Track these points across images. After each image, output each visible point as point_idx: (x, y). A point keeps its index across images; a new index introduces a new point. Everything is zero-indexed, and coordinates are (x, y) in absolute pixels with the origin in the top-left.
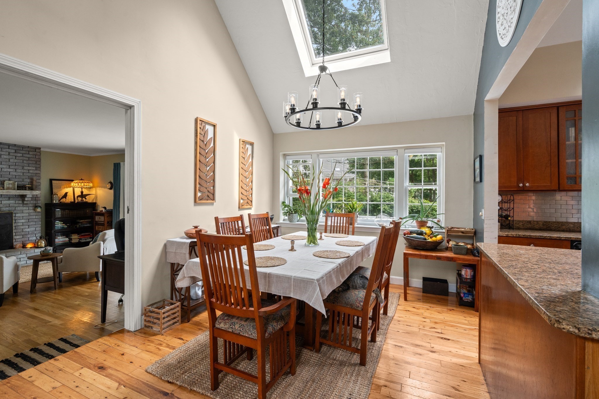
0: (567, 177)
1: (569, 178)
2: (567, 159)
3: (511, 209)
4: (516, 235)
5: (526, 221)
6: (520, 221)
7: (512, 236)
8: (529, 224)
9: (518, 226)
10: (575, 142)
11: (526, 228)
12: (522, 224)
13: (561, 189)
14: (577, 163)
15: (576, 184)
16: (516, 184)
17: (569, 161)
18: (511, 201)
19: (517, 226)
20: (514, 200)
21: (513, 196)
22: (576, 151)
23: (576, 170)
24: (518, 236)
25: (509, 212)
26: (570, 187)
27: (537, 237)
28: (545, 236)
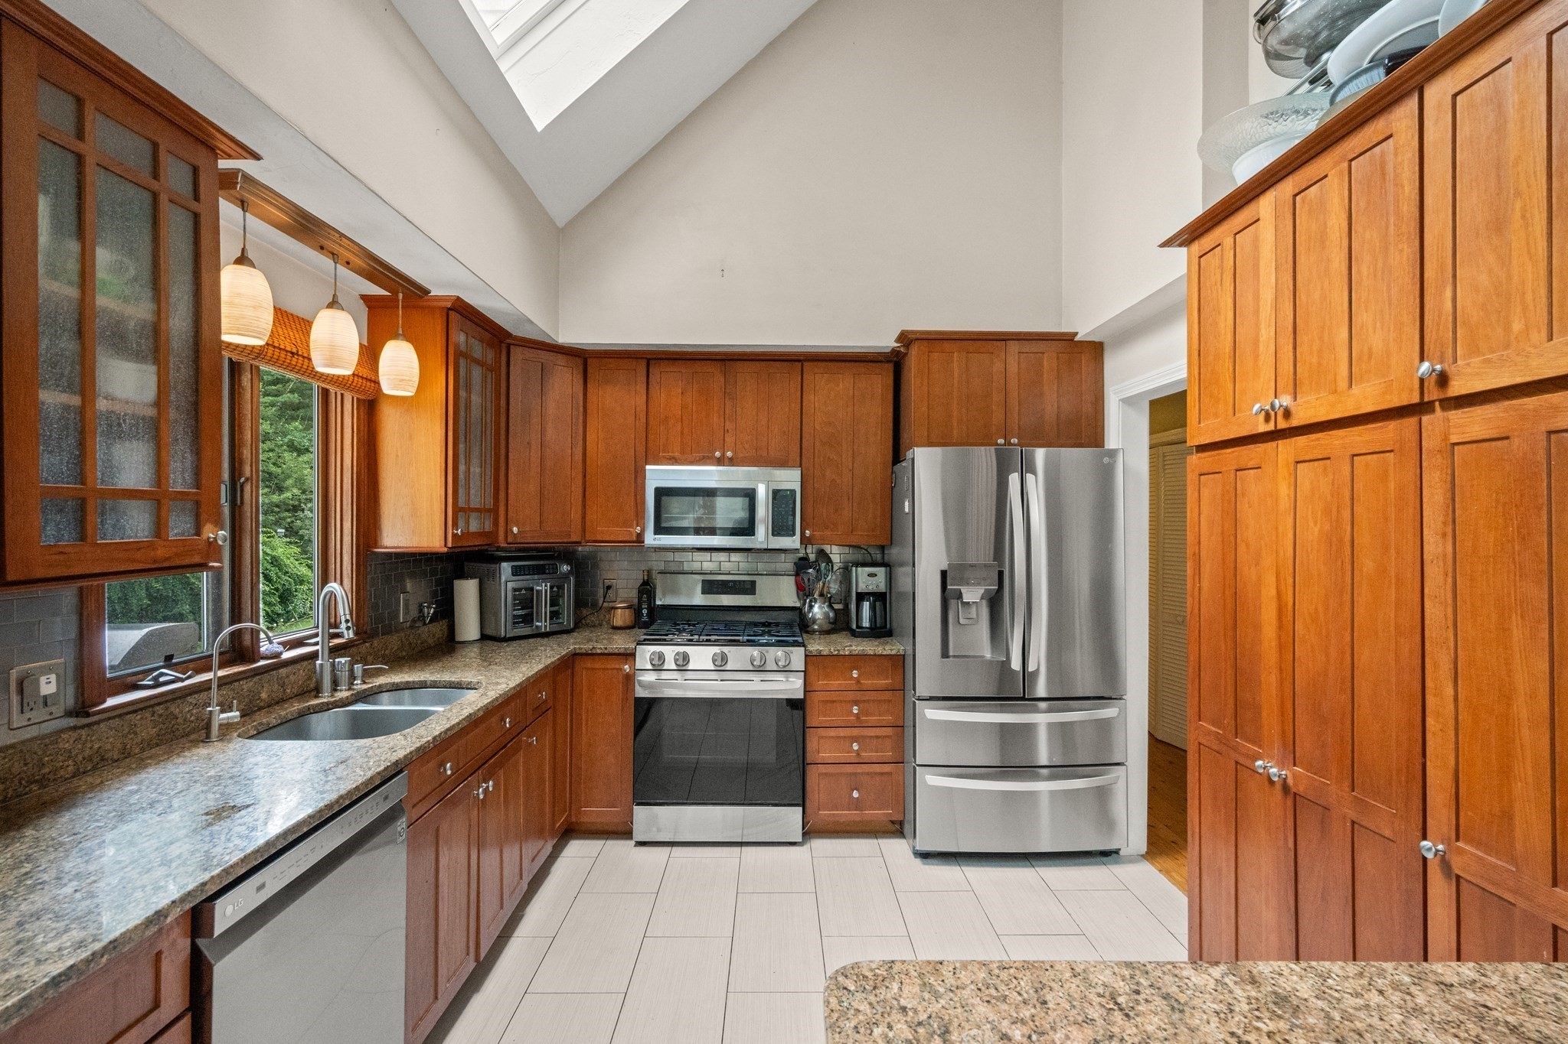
2: (41, 386)
14: (87, 417)
15: (84, 540)
17: (46, 395)
23: (84, 454)
26: (61, 557)
27: (35, 1004)
28: (82, 961)
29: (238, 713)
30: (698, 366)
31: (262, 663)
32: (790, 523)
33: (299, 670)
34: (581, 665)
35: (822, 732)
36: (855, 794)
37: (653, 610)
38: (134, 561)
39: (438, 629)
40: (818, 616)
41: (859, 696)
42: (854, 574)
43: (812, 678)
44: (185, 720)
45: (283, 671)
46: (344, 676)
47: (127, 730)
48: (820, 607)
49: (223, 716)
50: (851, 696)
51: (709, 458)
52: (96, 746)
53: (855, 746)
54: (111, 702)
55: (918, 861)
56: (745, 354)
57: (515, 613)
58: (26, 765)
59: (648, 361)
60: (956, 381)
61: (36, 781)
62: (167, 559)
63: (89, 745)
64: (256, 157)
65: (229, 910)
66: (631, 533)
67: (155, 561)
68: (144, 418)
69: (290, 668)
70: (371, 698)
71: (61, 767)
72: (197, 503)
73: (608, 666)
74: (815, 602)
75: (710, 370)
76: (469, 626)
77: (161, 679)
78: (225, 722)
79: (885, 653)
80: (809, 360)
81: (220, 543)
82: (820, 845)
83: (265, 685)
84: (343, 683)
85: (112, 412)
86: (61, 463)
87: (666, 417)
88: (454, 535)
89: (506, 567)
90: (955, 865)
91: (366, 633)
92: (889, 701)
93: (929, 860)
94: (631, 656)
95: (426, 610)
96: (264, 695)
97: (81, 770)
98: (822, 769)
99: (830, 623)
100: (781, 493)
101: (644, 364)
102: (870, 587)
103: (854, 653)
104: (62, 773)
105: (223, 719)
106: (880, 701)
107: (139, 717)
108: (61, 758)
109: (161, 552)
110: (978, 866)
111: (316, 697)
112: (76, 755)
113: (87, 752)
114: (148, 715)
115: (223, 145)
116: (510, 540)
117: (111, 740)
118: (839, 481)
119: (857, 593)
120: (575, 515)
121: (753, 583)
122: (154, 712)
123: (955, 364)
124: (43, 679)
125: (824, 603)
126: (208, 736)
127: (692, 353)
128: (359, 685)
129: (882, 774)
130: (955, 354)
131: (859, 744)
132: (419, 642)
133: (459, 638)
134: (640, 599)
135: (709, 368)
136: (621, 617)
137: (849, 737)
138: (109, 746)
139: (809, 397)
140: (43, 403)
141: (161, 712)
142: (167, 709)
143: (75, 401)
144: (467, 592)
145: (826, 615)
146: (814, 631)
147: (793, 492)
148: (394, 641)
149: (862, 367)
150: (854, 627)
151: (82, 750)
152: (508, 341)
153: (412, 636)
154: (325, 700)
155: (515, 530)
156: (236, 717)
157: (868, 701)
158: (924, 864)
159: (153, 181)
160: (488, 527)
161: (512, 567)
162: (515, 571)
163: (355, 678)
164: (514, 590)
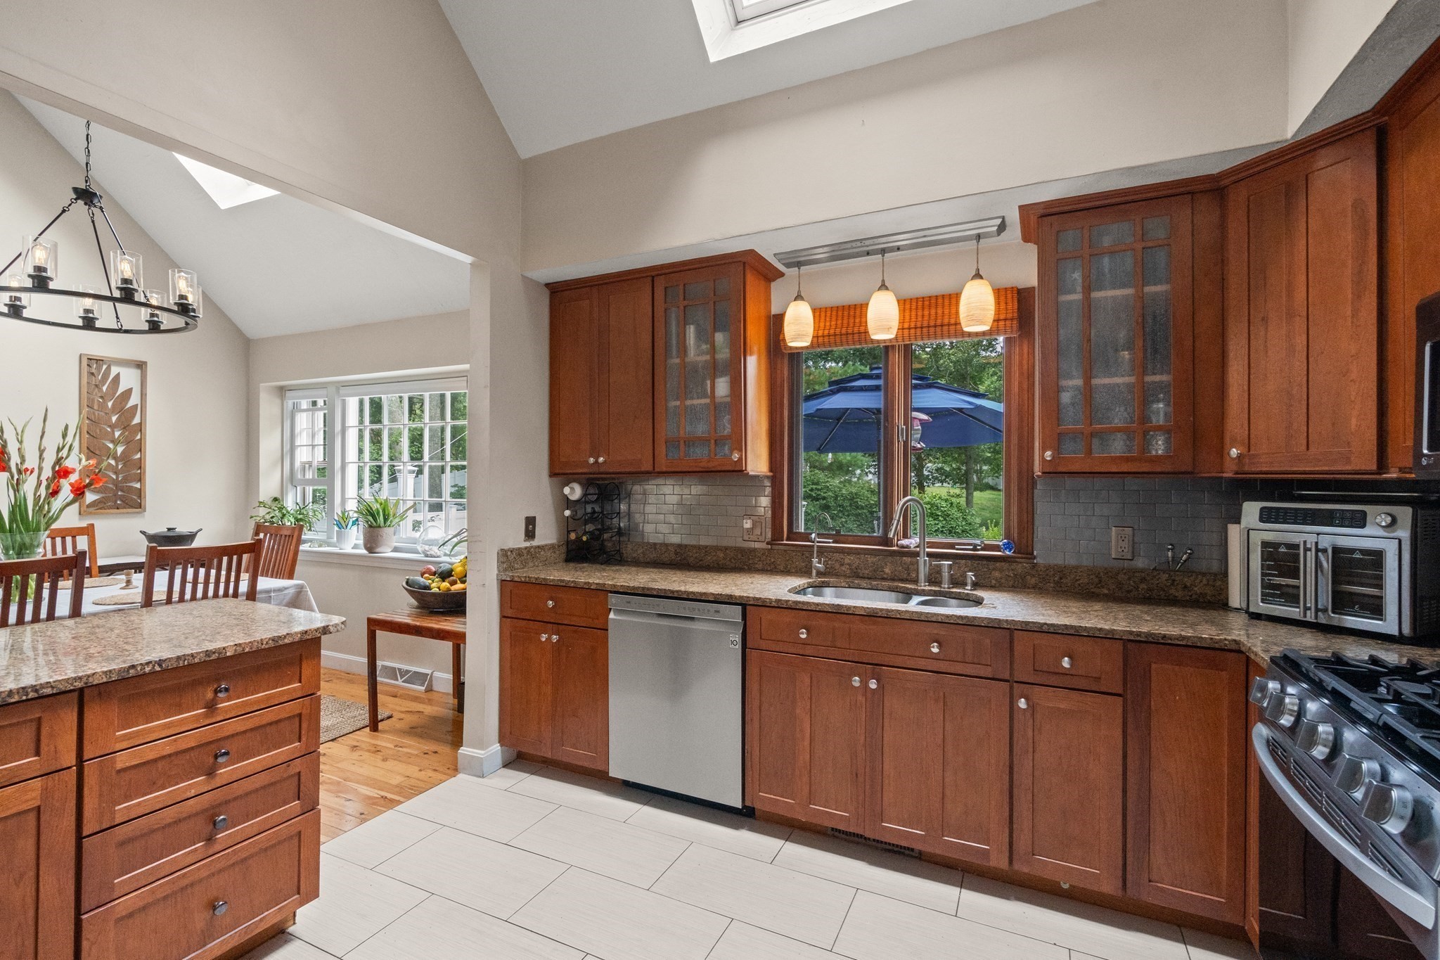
0: (666, 442)
1: (669, 443)
9: (636, 555)
12: (642, 550)
17: (670, 403)
26: (671, 464)
39: (1201, 583)
46: (946, 576)
47: (788, 558)
57: (1267, 579)
58: (743, 556)
61: (747, 565)
62: (713, 467)
63: (769, 558)
67: (708, 468)
71: (757, 564)
78: (819, 569)
83: (888, 564)
84: (944, 582)
88: (1044, 459)
89: (1251, 510)
96: (887, 570)
97: (766, 569)
105: (817, 567)
107: (795, 553)
108: (757, 559)
109: (712, 464)
112: (763, 560)
117: (780, 560)
138: (779, 563)
143: (679, 403)
151: (766, 560)
155: (1235, 454)
156: (822, 568)
161: (1262, 509)
162: (1266, 516)
163: (966, 585)
164: (1265, 544)
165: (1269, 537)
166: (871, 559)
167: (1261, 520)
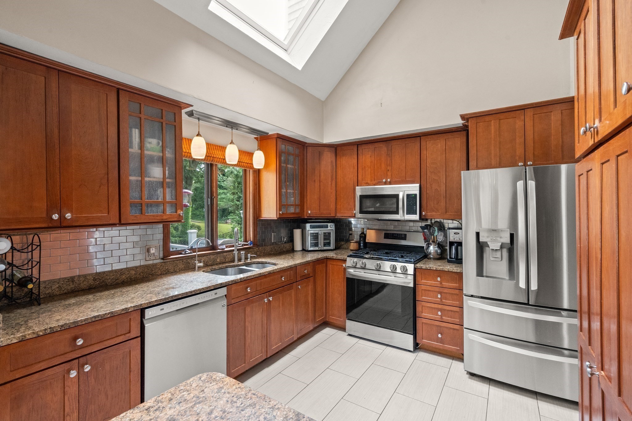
0: (131, 204)
1: (133, 205)
2: (130, 176)
3: (34, 263)
4: (46, 329)
5: (65, 278)
6: (53, 282)
7: (35, 336)
8: (71, 284)
9: (50, 291)
10: (140, 151)
11: (65, 291)
12: (57, 286)
13: (122, 223)
14: (142, 183)
15: (142, 214)
16: (44, 215)
17: (132, 178)
18: (34, 247)
19: (47, 292)
20: (40, 245)
21: (38, 235)
22: (141, 165)
23: (142, 192)
24: (49, 331)
25: (30, 253)
26: (135, 218)
27: (89, 321)
28: (102, 314)
29: (202, 264)
30: (376, 145)
31: (219, 250)
32: (415, 209)
33: (231, 254)
34: (329, 262)
35: (424, 304)
36: (440, 336)
37: (366, 244)
38: (155, 219)
39: (288, 246)
40: (432, 251)
41: (441, 290)
42: (448, 233)
43: (418, 278)
44: (192, 264)
45: (225, 254)
46: (243, 257)
47: (175, 265)
48: (434, 248)
49: (198, 264)
50: (437, 289)
51: (381, 182)
52: (166, 268)
53: (439, 313)
54: (171, 257)
55: (468, 376)
56: (395, 137)
57: (312, 242)
58: (148, 270)
59: (358, 145)
60: (493, 135)
61: (151, 274)
62: (166, 219)
63: (165, 267)
64: (192, 106)
65: (150, 313)
66: (352, 213)
67: (162, 220)
68: (159, 182)
69: (227, 253)
70: (250, 265)
71: (157, 272)
72: (176, 204)
73: (338, 264)
74: (431, 245)
75: (381, 146)
76: (298, 246)
77: (187, 252)
78: (199, 266)
79: (454, 271)
80: (423, 136)
81: (181, 215)
82: (422, 355)
83: (218, 257)
84: (242, 259)
85: (150, 181)
86: (136, 195)
87: (364, 167)
88: (280, 214)
89: (308, 226)
90: (487, 384)
91: (257, 245)
92: (457, 294)
93: (473, 377)
94: (345, 261)
95: (283, 239)
96: (218, 260)
97: (163, 273)
98: (424, 321)
99: (438, 255)
100: (410, 196)
101: (356, 147)
102: (456, 239)
103: (438, 269)
104: (157, 273)
105: (198, 265)
106: (452, 294)
107: (178, 262)
108: (157, 270)
109: (165, 217)
110: (501, 388)
111: (234, 263)
112: (161, 269)
113: (164, 269)
114: (181, 262)
115: (182, 105)
116: (308, 215)
117: (171, 267)
118: (439, 190)
119: (450, 242)
120: (332, 206)
121: (405, 235)
122: (183, 261)
123: (493, 127)
124: (151, 249)
125: (435, 246)
126: (195, 270)
127: (374, 140)
128: (249, 261)
129: (454, 329)
130: (492, 122)
131: (441, 313)
132: (279, 249)
133: (295, 250)
134: (360, 239)
135: (381, 145)
136: (353, 246)
137: (437, 308)
138: (170, 268)
139: (424, 152)
140: (131, 180)
141: (185, 261)
142: (187, 260)
143: (140, 178)
144: (297, 233)
145: (436, 251)
146: (430, 258)
147: (416, 195)
148: (268, 248)
149: (449, 135)
150: (448, 257)
151: (163, 268)
152: (306, 145)
153: (276, 247)
154: (236, 264)
155: (309, 212)
156: (202, 265)
157: (446, 293)
158: (470, 378)
159: (161, 120)
160: (298, 210)
161: (310, 225)
162: (312, 227)
163: (248, 259)
164: (311, 233)
165: (312, 232)
166: (212, 257)
167: (310, 228)
